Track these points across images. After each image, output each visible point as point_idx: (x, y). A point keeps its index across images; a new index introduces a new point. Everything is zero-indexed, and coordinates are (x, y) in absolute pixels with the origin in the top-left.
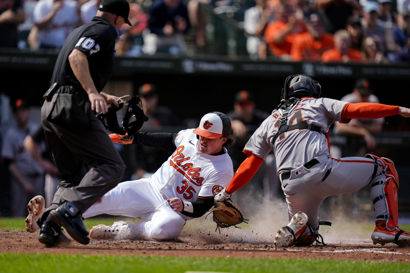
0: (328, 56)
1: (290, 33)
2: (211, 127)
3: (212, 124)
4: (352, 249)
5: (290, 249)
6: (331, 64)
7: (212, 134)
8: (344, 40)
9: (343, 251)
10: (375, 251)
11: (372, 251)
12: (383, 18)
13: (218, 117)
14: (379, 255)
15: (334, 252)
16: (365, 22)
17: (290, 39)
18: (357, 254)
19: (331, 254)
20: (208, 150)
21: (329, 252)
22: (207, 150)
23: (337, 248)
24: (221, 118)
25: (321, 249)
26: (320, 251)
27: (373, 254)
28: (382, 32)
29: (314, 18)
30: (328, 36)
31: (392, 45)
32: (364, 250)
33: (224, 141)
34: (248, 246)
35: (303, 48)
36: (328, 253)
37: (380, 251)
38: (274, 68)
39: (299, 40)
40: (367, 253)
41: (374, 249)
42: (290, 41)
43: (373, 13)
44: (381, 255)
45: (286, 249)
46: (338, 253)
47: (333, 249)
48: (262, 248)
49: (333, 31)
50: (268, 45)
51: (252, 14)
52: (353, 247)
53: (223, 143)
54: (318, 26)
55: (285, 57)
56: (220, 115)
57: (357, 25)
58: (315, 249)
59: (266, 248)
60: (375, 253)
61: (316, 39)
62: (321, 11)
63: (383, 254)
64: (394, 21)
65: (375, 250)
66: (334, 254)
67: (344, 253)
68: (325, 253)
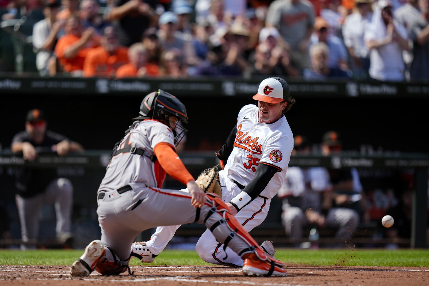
0: (123, 71)
1: (83, 47)
2: (271, 92)
3: (272, 89)
4: (154, 277)
5: (87, 279)
6: (126, 80)
7: (273, 100)
8: (140, 54)
9: (144, 280)
10: (178, 280)
11: (175, 279)
12: (181, 30)
13: (278, 82)
14: (183, 283)
15: (134, 281)
16: (162, 34)
17: (83, 53)
18: (160, 283)
19: (131, 284)
20: (270, 116)
21: (129, 281)
22: (268, 117)
23: (137, 277)
24: (280, 82)
25: (120, 278)
26: (120, 280)
27: (176, 282)
28: (180, 45)
29: (108, 30)
30: (122, 50)
31: (191, 58)
32: (167, 278)
33: (284, 107)
34: (41, 276)
35: (96, 62)
36: (128, 283)
37: (184, 279)
38: (66, 85)
39: (91, 54)
40: (170, 282)
41: (177, 277)
42: (82, 56)
43: (170, 24)
44: (185, 283)
45: (83, 278)
46: (138, 282)
47: (134, 278)
48: (57, 278)
49: (129, 44)
50: (58, 60)
51: (40, 27)
52: (155, 275)
53: (283, 109)
54: (112, 39)
55: (77, 74)
56: (279, 80)
57: (154, 37)
58: (114, 278)
59: (61, 278)
60: (179, 281)
61: (111, 53)
62: (116, 23)
63: (187, 282)
64: (193, 32)
65: (179, 278)
66: (135, 283)
67: (145, 282)
68: (125, 282)
